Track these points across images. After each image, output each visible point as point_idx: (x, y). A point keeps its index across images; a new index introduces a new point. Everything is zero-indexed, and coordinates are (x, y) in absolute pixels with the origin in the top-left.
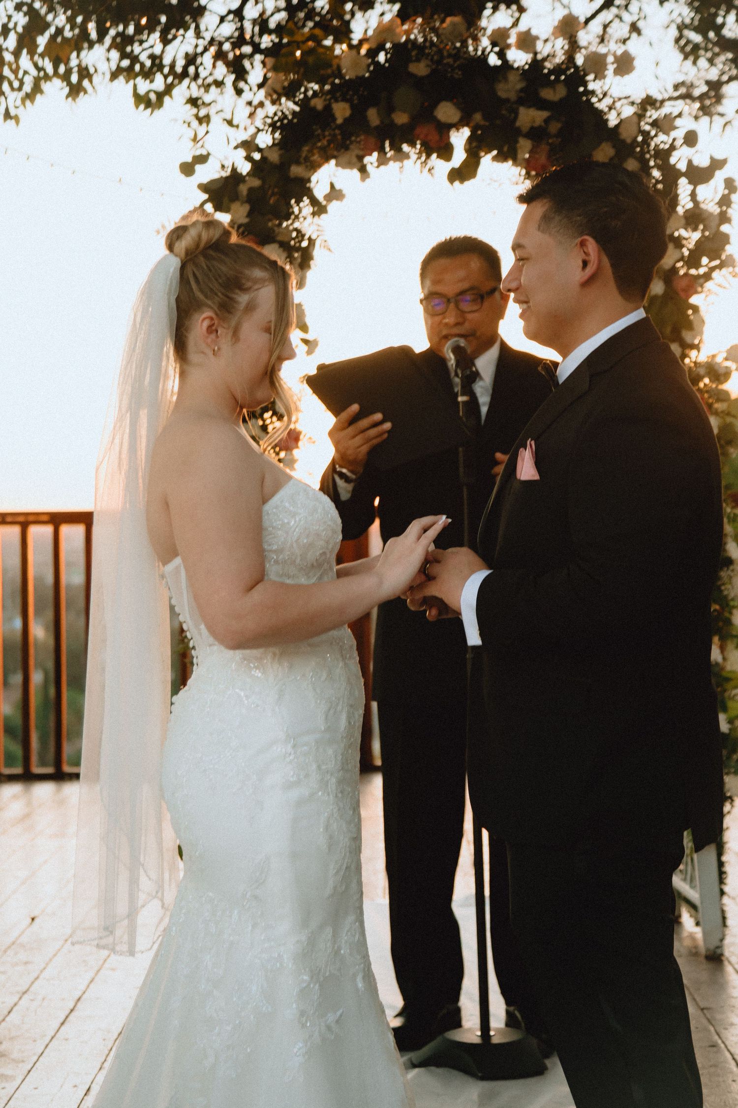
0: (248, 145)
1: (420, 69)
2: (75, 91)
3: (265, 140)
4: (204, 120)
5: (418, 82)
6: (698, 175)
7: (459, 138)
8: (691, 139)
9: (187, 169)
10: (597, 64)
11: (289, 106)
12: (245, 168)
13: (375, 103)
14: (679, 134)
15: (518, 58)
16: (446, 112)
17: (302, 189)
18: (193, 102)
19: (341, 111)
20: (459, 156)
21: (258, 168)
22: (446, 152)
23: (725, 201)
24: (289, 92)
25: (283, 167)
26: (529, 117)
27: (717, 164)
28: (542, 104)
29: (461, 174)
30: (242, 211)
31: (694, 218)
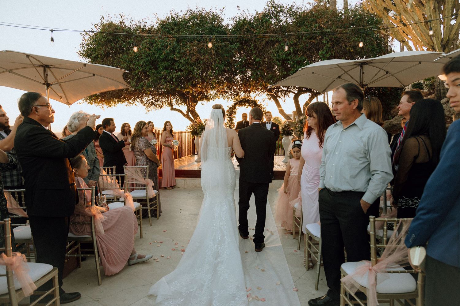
0: (232, 105)
1: (244, 100)
2: (219, 98)
3: (233, 105)
4: (229, 100)
5: (244, 101)
6: (264, 108)
7: (247, 105)
8: (263, 106)
9: (227, 107)
10: (256, 100)
11: (235, 102)
12: (232, 107)
13: (241, 102)
14: (262, 105)
15: (251, 100)
16: (246, 103)
17: (235, 108)
18: (228, 99)
19: (238, 103)
20: (247, 106)
21: (233, 107)
22: (246, 106)
23: (266, 110)
24: (235, 101)
25: (234, 107)
26: (252, 104)
27: (265, 107)
28: (253, 103)
29: (247, 107)
30: (231, 110)
31: (264, 111)
